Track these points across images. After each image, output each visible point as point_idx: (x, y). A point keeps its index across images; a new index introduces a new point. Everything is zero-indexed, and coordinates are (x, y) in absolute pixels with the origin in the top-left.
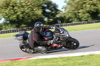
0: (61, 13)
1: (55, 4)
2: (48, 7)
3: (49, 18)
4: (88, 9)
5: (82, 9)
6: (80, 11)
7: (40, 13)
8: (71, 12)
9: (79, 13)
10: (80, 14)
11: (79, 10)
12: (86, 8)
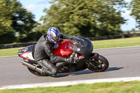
0: (38, 26)
1: (31, 13)
2: (20, 18)
3: (21, 33)
4: (76, 22)
5: (68, 21)
6: (65, 25)
7: (9, 25)
8: (53, 25)
9: (63, 26)
10: (65, 29)
11: (64, 23)
12: (73, 20)
